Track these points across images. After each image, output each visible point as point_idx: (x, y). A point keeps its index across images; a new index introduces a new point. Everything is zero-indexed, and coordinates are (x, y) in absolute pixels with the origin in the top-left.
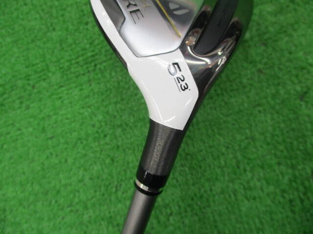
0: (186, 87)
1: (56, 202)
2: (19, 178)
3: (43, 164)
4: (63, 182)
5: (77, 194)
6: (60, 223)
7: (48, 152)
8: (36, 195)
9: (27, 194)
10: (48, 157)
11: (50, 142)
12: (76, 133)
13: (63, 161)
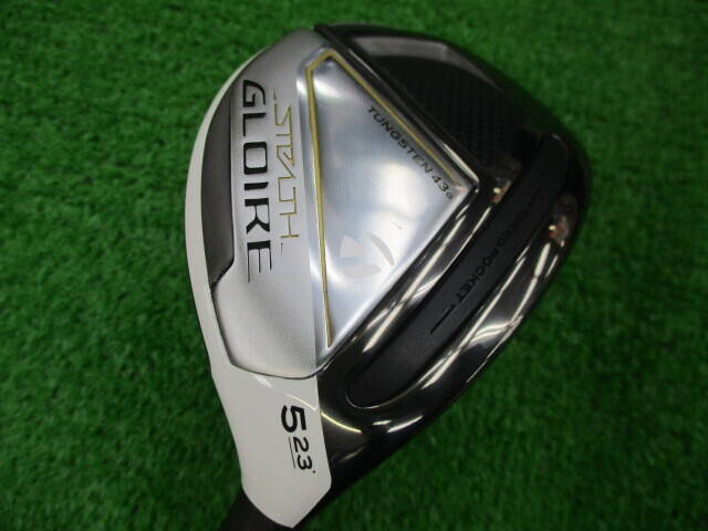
0: (308, 464)
1: (96, 139)
2: (40, 48)
3: (119, 47)
4: (142, 106)
5: (156, 146)
6: (73, 187)
7: (148, 29)
8: (57, 100)
9: (35, 88)
10: (140, 40)
11: (167, 14)
12: (238, 28)
13: (171, 65)
